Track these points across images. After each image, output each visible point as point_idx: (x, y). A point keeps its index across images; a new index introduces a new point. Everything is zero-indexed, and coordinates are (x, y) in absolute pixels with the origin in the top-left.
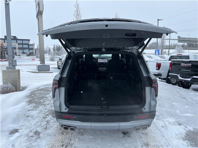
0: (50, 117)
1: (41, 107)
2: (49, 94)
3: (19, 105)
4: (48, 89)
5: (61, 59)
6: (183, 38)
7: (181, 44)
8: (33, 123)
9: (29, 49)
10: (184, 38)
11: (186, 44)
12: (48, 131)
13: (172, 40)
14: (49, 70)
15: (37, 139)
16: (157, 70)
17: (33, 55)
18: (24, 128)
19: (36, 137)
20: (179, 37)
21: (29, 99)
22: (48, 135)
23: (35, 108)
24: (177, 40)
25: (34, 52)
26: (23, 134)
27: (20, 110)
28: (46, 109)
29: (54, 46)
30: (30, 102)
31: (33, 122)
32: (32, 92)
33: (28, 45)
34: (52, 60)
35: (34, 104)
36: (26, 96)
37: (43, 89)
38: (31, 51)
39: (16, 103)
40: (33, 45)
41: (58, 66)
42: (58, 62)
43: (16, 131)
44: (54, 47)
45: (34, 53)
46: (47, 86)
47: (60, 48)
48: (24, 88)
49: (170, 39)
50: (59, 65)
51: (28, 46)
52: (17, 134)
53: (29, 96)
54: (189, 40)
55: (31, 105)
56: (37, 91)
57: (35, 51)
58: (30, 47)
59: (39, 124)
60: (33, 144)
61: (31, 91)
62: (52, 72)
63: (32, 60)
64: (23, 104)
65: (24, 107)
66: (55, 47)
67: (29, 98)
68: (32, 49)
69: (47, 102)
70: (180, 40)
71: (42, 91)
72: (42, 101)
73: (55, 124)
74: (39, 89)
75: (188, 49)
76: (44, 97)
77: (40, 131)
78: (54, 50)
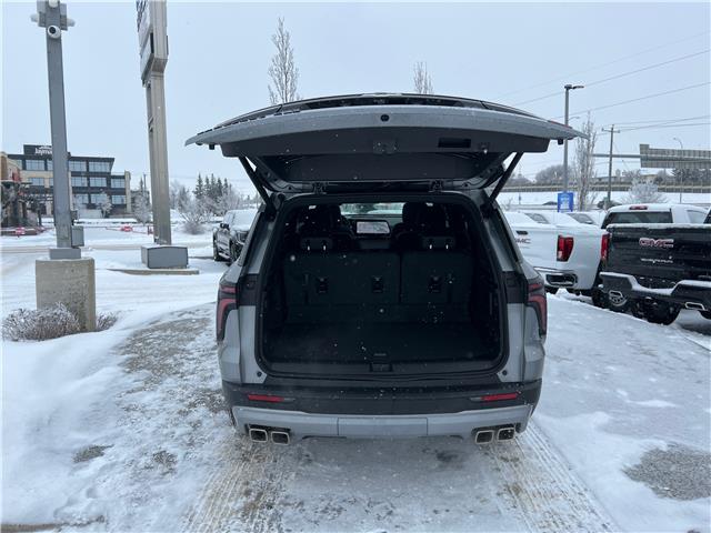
0: (201, 412)
1: (170, 382)
2: (193, 339)
3: (96, 375)
4: (189, 325)
5: (226, 226)
6: (657, 151)
7: (654, 171)
8: (149, 430)
9: (111, 192)
10: (663, 151)
11: (669, 172)
12: (196, 453)
13: (620, 159)
14: (185, 265)
15: (164, 474)
16: (558, 260)
17: (125, 215)
18: (118, 442)
19: (160, 469)
20: (644, 148)
21: (127, 356)
22: (200, 463)
23: (151, 383)
24: (639, 160)
25: (129, 201)
26: (121, 459)
27: (102, 389)
28: (185, 387)
29: (200, 181)
30: (132, 366)
31: (149, 426)
32: (135, 335)
33: (109, 177)
34: (193, 229)
35: (145, 373)
36: (115, 347)
37: (171, 326)
38: (117, 200)
39: (88, 369)
40: (123, 177)
41: (217, 251)
42: (214, 238)
43: (96, 451)
44: (200, 186)
45: (129, 207)
46: (186, 316)
47: (220, 187)
48: (107, 324)
49: (611, 156)
50: (220, 245)
51: (109, 183)
52: (98, 462)
53: (128, 346)
54: (681, 159)
55: (134, 376)
56: (153, 331)
57: (133, 199)
58: (115, 184)
59: (165, 431)
60: (155, 489)
61: (131, 331)
62: (197, 273)
63: (123, 230)
64: (109, 372)
65: (114, 381)
66: (204, 183)
67: (128, 352)
68: (122, 192)
69: (188, 366)
70: (649, 156)
71: (168, 332)
72: (170, 361)
73: (218, 431)
74: (156, 326)
75: (677, 191)
76: (176, 350)
77: (171, 451)
78: (199, 194)
